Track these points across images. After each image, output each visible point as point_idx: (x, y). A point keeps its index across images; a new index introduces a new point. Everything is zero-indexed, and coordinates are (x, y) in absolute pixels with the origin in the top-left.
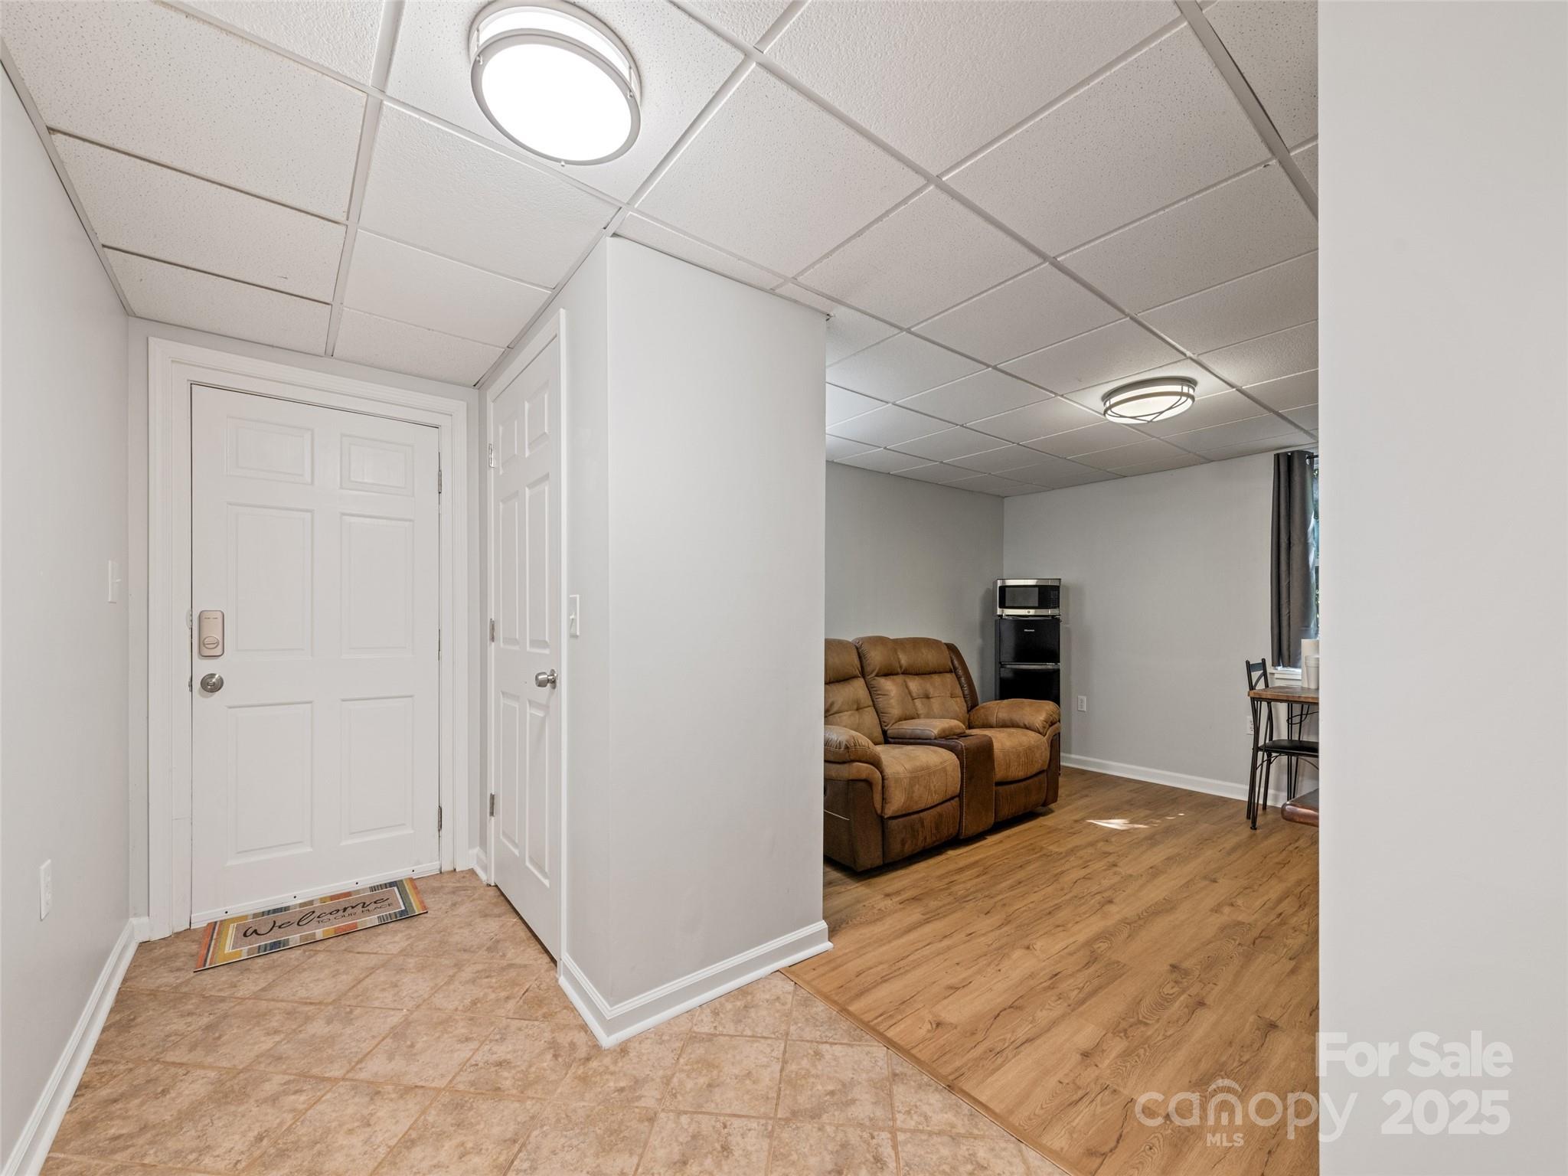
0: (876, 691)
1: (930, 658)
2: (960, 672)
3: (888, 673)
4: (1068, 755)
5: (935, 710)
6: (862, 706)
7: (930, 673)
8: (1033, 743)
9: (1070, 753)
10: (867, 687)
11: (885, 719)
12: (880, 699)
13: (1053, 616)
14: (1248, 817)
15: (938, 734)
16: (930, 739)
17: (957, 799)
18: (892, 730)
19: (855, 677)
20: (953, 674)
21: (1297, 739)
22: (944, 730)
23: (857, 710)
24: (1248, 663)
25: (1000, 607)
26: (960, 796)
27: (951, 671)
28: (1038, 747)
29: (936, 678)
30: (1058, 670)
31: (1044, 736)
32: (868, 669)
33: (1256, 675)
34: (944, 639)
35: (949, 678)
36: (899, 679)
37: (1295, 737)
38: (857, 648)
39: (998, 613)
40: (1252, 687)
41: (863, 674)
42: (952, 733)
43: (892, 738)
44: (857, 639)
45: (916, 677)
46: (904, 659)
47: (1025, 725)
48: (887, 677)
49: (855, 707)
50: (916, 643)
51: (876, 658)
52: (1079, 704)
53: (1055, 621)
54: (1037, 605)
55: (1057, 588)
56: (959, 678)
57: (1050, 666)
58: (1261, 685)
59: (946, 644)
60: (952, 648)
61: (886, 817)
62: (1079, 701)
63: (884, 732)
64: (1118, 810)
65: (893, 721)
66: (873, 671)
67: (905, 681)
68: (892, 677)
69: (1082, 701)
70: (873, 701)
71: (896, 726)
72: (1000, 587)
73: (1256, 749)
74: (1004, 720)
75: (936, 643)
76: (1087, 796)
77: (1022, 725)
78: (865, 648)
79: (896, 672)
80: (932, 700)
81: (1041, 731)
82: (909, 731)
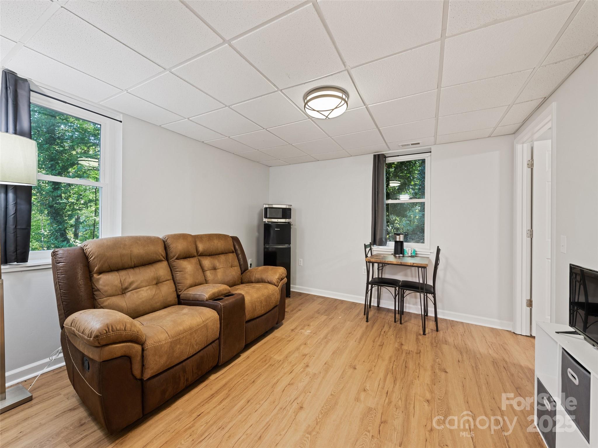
0: (175, 269)
1: (219, 245)
2: (239, 252)
3: (186, 256)
4: (294, 286)
5: (219, 276)
6: (161, 281)
7: (219, 254)
8: (271, 292)
9: (295, 285)
10: (170, 266)
11: (180, 287)
12: (178, 274)
13: (288, 223)
14: (365, 314)
15: (209, 298)
16: (204, 301)
17: (217, 341)
18: (184, 294)
19: (160, 261)
20: (235, 253)
21: (381, 277)
22: (214, 294)
23: (157, 284)
24: (365, 245)
25: (264, 218)
26: (219, 339)
27: (233, 252)
28: (273, 294)
29: (222, 257)
30: (290, 248)
31: (277, 287)
32: (171, 255)
33: (368, 249)
34: (231, 235)
35: (231, 257)
36: (194, 261)
37: (380, 277)
38: (164, 242)
39: (264, 221)
40: (366, 256)
41: (167, 258)
42: (220, 294)
43: (182, 300)
44: (166, 236)
45: (208, 257)
46: (201, 247)
47: (268, 281)
48: (185, 260)
49: (155, 282)
50: (210, 237)
51: (178, 247)
52: (300, 262)
53: (289, 225)
54: (281, 217)
55: (290, 210)
56: (237, 255)
57: (286, 246)
58: (369, 255)
59: (231, 237)
60: (235, 240)
61: (145, 380)
62: (300, 261)
63: (178, 296)
64: (312, 318)
65: (185, 288)
66: (174, 256)
67: (199, 261)
68: (188, 259)
69: (301, 261)
70: (172, 275)
71: (185, 292)
72: (265, 208)
73: (368, 283)
74: (258, 279)
75: (225, 237)
76: (300, 310)
77: (267, 281)
78: (169, 241)
79: (193, 255)
80: (218, 270)
81: (276, 284)
82: (192, 295)
